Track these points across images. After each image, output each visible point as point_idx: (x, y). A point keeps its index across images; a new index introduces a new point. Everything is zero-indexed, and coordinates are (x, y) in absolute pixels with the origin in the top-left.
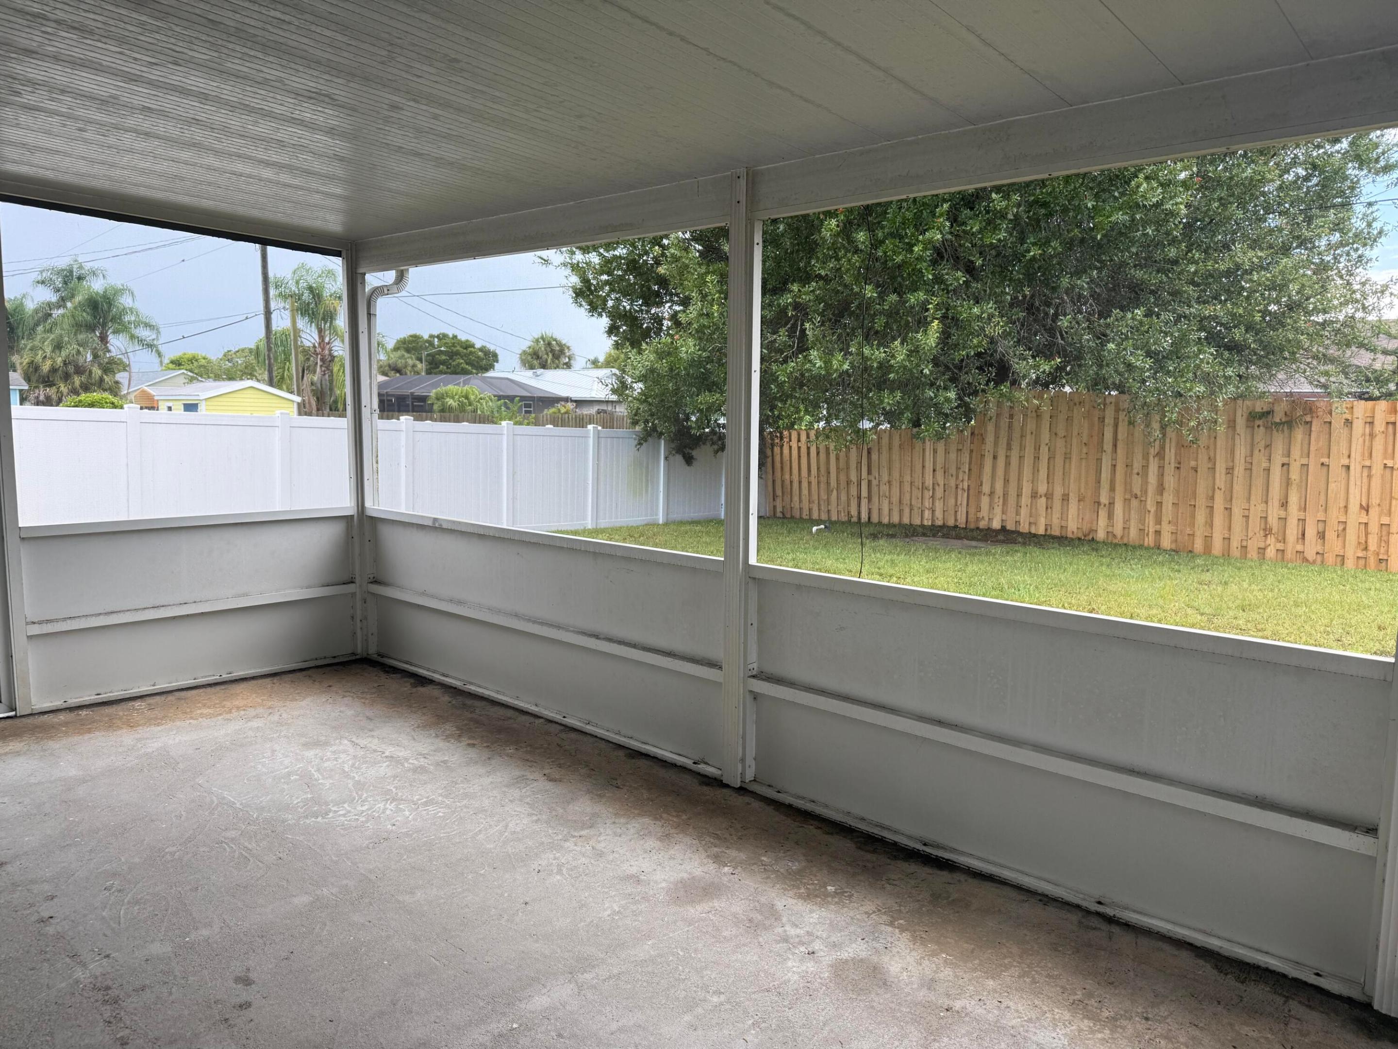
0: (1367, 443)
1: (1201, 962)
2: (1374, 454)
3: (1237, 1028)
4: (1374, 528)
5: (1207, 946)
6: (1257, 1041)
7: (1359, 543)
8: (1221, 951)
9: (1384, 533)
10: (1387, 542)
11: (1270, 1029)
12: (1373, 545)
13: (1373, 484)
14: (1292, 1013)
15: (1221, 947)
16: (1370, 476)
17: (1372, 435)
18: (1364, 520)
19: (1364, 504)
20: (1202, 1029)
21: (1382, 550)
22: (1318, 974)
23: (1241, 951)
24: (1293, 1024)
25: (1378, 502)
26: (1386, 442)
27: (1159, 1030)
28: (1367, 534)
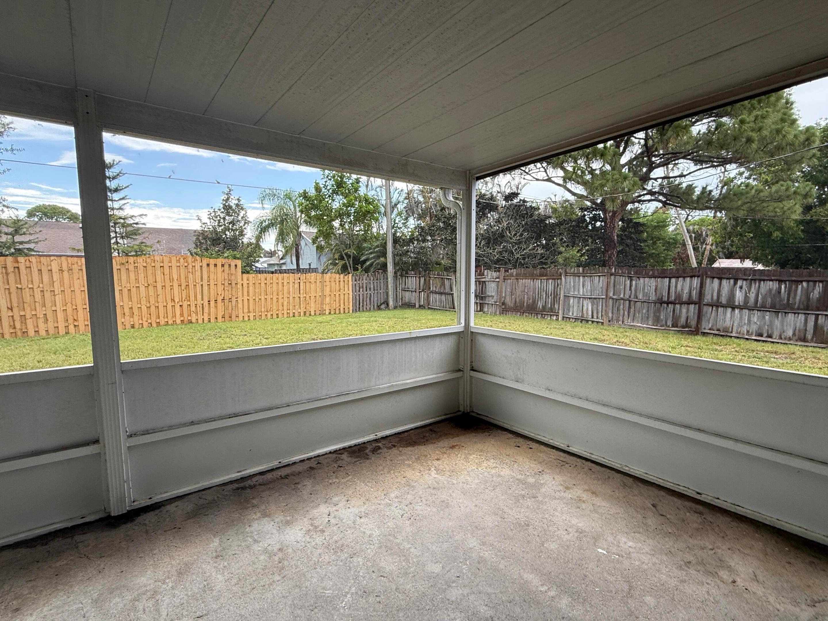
0: (5, 277)
1: (18, 550)
2: (10, 281)
3: (54, 566)
4: (17, 318)
5: (16, 541)
6: (67, 564)
7: (11, 326)
8: (27, 538)
9: (23, 319)
10: (26, 323)
11: (71, 555)
12: (18, 325)
13: (12, 298)
14: (78, 541)
15: (27, 536)
16: (10, 293)
17: (7, 274)
18: (11, 314)
19: (9, 307)
20: (35, 580)
21: (24, 327)
22: (83, 518)
23: (39, 531)
24: (80, 545)
25: (17, 305)
26: (15, 276)
27: (9, 598)
28: (14, 321)
